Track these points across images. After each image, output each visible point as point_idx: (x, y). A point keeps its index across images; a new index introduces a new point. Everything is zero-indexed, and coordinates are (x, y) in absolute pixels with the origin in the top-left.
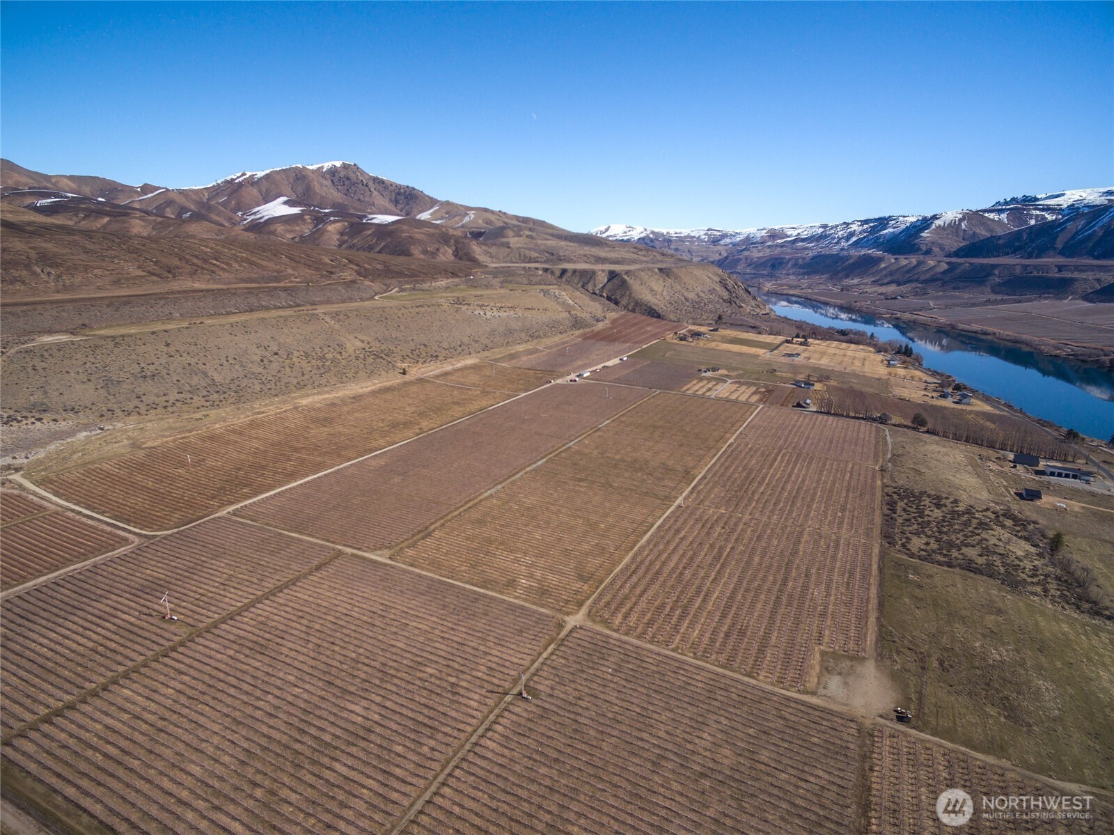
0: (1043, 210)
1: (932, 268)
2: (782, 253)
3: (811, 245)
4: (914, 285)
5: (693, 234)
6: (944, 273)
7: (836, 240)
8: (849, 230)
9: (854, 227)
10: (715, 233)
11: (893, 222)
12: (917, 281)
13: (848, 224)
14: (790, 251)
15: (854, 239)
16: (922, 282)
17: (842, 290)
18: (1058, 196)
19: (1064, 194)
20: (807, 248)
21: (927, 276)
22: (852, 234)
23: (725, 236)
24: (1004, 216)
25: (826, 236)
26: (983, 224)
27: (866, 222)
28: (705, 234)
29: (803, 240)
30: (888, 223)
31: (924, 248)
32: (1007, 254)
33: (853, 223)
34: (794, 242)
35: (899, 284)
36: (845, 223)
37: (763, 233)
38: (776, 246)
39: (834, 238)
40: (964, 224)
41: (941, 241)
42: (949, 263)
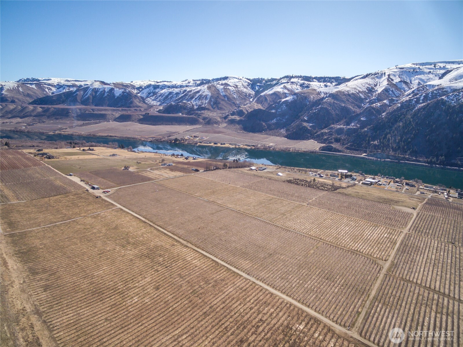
0: (48, 85)
1: (33, 111)
4: (32, 118)
6: (44, 111)
12: (31, 116)
16: (35, 116)
18: (49, 80)
19: (51, 79)
21: (35, 113)
24: (34, 86)
26: (29, 90)
31: (9, 99)
32: (60, 104)
35: (21, 118)
40: (20, 89)
41: (16, 96)
42: (41, 107)
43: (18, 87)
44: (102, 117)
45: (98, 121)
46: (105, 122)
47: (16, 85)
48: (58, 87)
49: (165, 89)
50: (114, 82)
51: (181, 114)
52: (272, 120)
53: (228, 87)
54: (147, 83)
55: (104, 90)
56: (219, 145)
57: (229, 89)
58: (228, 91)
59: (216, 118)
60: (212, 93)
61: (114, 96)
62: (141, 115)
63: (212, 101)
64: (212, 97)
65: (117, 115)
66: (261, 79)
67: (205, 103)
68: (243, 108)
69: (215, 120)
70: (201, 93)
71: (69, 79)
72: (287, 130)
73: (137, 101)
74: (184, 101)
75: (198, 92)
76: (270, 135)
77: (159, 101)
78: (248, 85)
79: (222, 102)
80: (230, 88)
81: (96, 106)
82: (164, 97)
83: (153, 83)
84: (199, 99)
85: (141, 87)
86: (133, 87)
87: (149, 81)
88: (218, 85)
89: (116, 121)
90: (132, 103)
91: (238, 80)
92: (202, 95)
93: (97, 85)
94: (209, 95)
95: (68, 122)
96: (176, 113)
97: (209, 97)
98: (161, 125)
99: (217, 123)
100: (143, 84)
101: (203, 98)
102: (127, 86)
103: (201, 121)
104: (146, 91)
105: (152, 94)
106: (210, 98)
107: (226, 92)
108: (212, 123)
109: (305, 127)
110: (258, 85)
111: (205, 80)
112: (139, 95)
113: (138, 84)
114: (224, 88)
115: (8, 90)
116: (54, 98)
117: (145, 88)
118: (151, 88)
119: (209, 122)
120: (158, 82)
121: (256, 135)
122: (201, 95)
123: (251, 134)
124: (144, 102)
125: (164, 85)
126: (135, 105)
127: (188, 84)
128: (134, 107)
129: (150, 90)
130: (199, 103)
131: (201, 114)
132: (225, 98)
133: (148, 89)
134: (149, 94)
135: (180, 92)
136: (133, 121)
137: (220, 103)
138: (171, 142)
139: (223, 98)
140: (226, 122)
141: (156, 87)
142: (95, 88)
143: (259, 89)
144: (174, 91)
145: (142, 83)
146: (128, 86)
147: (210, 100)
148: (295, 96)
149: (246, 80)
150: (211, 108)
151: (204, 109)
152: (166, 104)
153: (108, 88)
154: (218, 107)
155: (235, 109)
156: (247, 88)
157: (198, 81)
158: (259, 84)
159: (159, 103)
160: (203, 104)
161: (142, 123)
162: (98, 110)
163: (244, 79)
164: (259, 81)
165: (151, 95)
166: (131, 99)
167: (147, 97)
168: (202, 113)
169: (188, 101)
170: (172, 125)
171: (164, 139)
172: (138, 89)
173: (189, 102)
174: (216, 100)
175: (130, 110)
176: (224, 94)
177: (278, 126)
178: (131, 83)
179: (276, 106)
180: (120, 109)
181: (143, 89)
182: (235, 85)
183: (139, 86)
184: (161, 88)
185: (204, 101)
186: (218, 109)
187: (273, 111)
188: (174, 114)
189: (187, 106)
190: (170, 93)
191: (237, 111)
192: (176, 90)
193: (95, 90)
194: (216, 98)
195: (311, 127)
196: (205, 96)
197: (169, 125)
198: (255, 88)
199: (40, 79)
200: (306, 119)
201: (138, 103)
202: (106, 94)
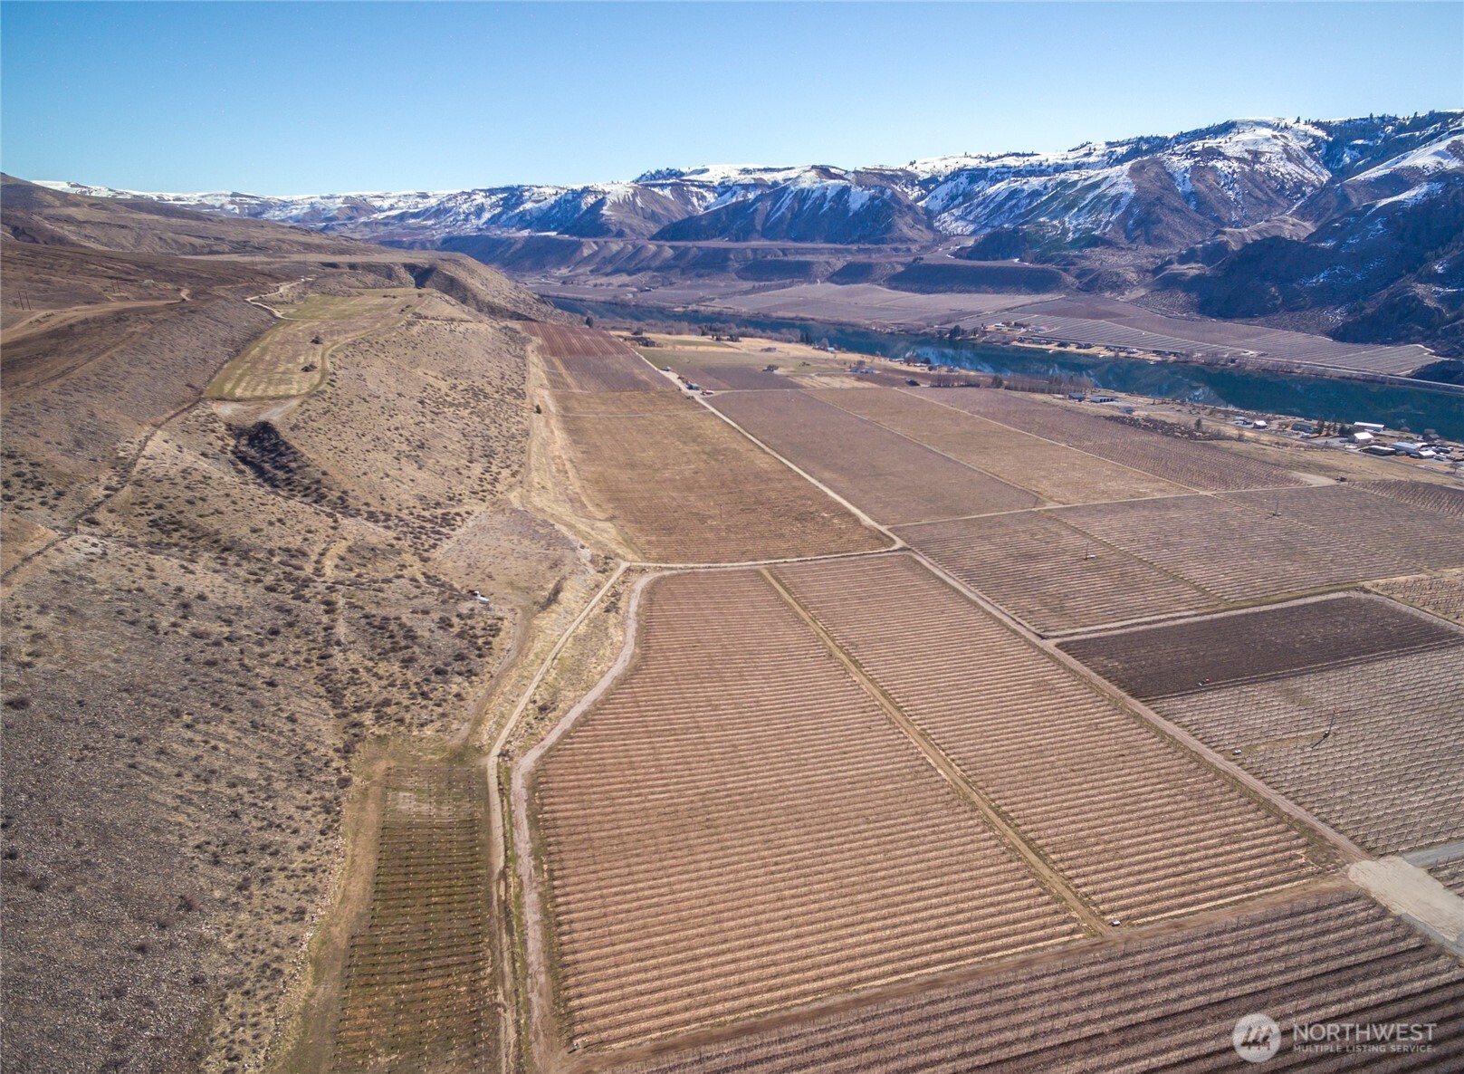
0: (699, 187)
1: (655, 255)
2: (391, 233)
3: (430, 223)
4: (650, 273)
5: (208, 201)
6: (675, 258)
7: (462, 217)
8: (475, 203)
9: (479, 199)
10: (248, 200)
11: (527, 194)
12: (649, 268)
13: (469, 195)
14: (400, 230)
15: (487, 216)
16: (658, 269)
17: (564, 283)
18: (703, 171)
19: (707, 170)
20: (425, 228)
21: (657, 263)
22: (480, 210)
23: (266, 206)
24: (667, 192)
25: (447, 211)
26: (657, 201)
27: (491, 192)
28: (232, 202)
29: (415, 216)
30: (522, 196)
31: (613, 228)
32: (714, 236)
33: (474, 192)
34: (402, 217)
35: (630, 274)
36: (463, 193)
37: (339, 203)
38: (377, 223)
39: (459, 214)
40: (639, 201)
41: (627, 221)
42: (671, 247)
43: (634, 195)
44: (802, 271)
45: (788, 281)
46: (802, 283)
47: (631, 191)
48: (720, 190)
49: (1002, 180)
50: (859, 169)
51: (1016, 260)
52: (1311, 277)
53: (1210, 164)
54: (953, 165)
55: (824, 195)
56: (1072, 349)
57: (1214, 168)
58: (1210, 177)
59: (1120, 270)
60: (1139, 187)
61: (847, 210)
62: (902, 264)
63: (1132, 215)
64: (1136, 199)
65: (839, 264)
66: (1382, 118)
67: (1107, 223)
68: (1232, 235)
69: (1115, 279)
70: (1103, 187)
71: (750, 167)
72: (1350, 313)
73: (906, 224)
74: (1042, 219)
75: (1096, 185)
76: (1277, 326)
77: (972, 222)
78: (1309, 150)
79: (1169, 218)
80: (1219, 164)
81: (795, 240)
82: (992, 206)
83: (972, 163)
84: (1089, 211)
85: (933, 179)
86: (911, 179)
87: (966, 156)
88: (1175, 158)
89: (832, 282)
90: (889, 228)
91: (1268, 132)
92: (1105, 196)
93: (809, 181)
94: (1126, 194)
95: (722, 284)
96: (1004, 258)
97: (1125, 201)
98: (944, 292)
99: (1119, 285)
100: (943, 169)
101: (1106, 204)
102: (893, 178)
103: (1069, 279)
104: (943, 191)
105: (961, 199)
106: (1130, 206)
107: (1201, 179)
108: (1101, 290)
109: (1414, 298)
110: (1354, 147)
111: (1147, 140)
112: (921, 204)
113: (928, 168)
114: (1195, 168)
115: (614, 203)
116: (704, 222)
117: (947, 179)
118: (963, 179)
119: (1093, 283)
120: (989, 159)
121: (1228, 324)
122: (1099, 198)
123: (1213, 323)
124: (930, 227)
125: (1004, 166)
126: (896, 234)
127: (1085, 159)
128: (893, 241)
129: (957, 186)
130: (1086, 222)
131: (1076, 260)
132: (1188, 202)
133: (951, 184)
134: (953, 198)
135: (1046, 188)
136: (874, 281)
137: (1160, 221)
138: (941, 337)
139: (1176, 203)
140: (1146, 286)
141: (976, 175)
142: (802, 190)
143: (1355, 161)
144: (1025, 187)
145: (940, 166)
146: (897, 176)
147: (1128, 212)
148: (1437, 186)
149: (1309, 127)
150: (1122, 240)
151: (1095, 242)
152: (989, 230)
153: (834, 186)
154: (1147, 234)
155: (1200, 240)
156: (1299, 161)
157: (1121, 144)
158: (1360, 142)
159: (971, 228)
160: (1099, 226)
161: (895, 288)
162: (797, 251)
163: (1301, 126)
164: (1368, 127)
165: (956, 202)
166: (889, 216)
167: (945, 209)
168: (1082, 257)
169: (1055, 218)
170: (978, 292)
171: (927, 330)
172: (924, 184)
173: (1056, 222)
174: (1149, 213)
175: (879, 251)
176: (1189, 187)
177: (1325, 297)
178: (910, 169)
179: (1345, 224)
180: (854, 247)
181: (939, 184)
182: (1248, 151)
183: (928, 176)
184: (991, 179)
185: (1104, 217)
186: (1148, 242)
187: (1329, 244)
188: (995, 259)
189: (1043, 236)
190: (1013, 193)
191: (1205, 249)
192: (1035, 182)
193: (802, 196)
194: (1149, 204)
195: (1442, 300)
196: (1113, 197)
197: (969, 292)
198: (1340, 160)
199: (684, 170)
200: (1439, 269)
201: (905, 230)
202: (826, 206)
